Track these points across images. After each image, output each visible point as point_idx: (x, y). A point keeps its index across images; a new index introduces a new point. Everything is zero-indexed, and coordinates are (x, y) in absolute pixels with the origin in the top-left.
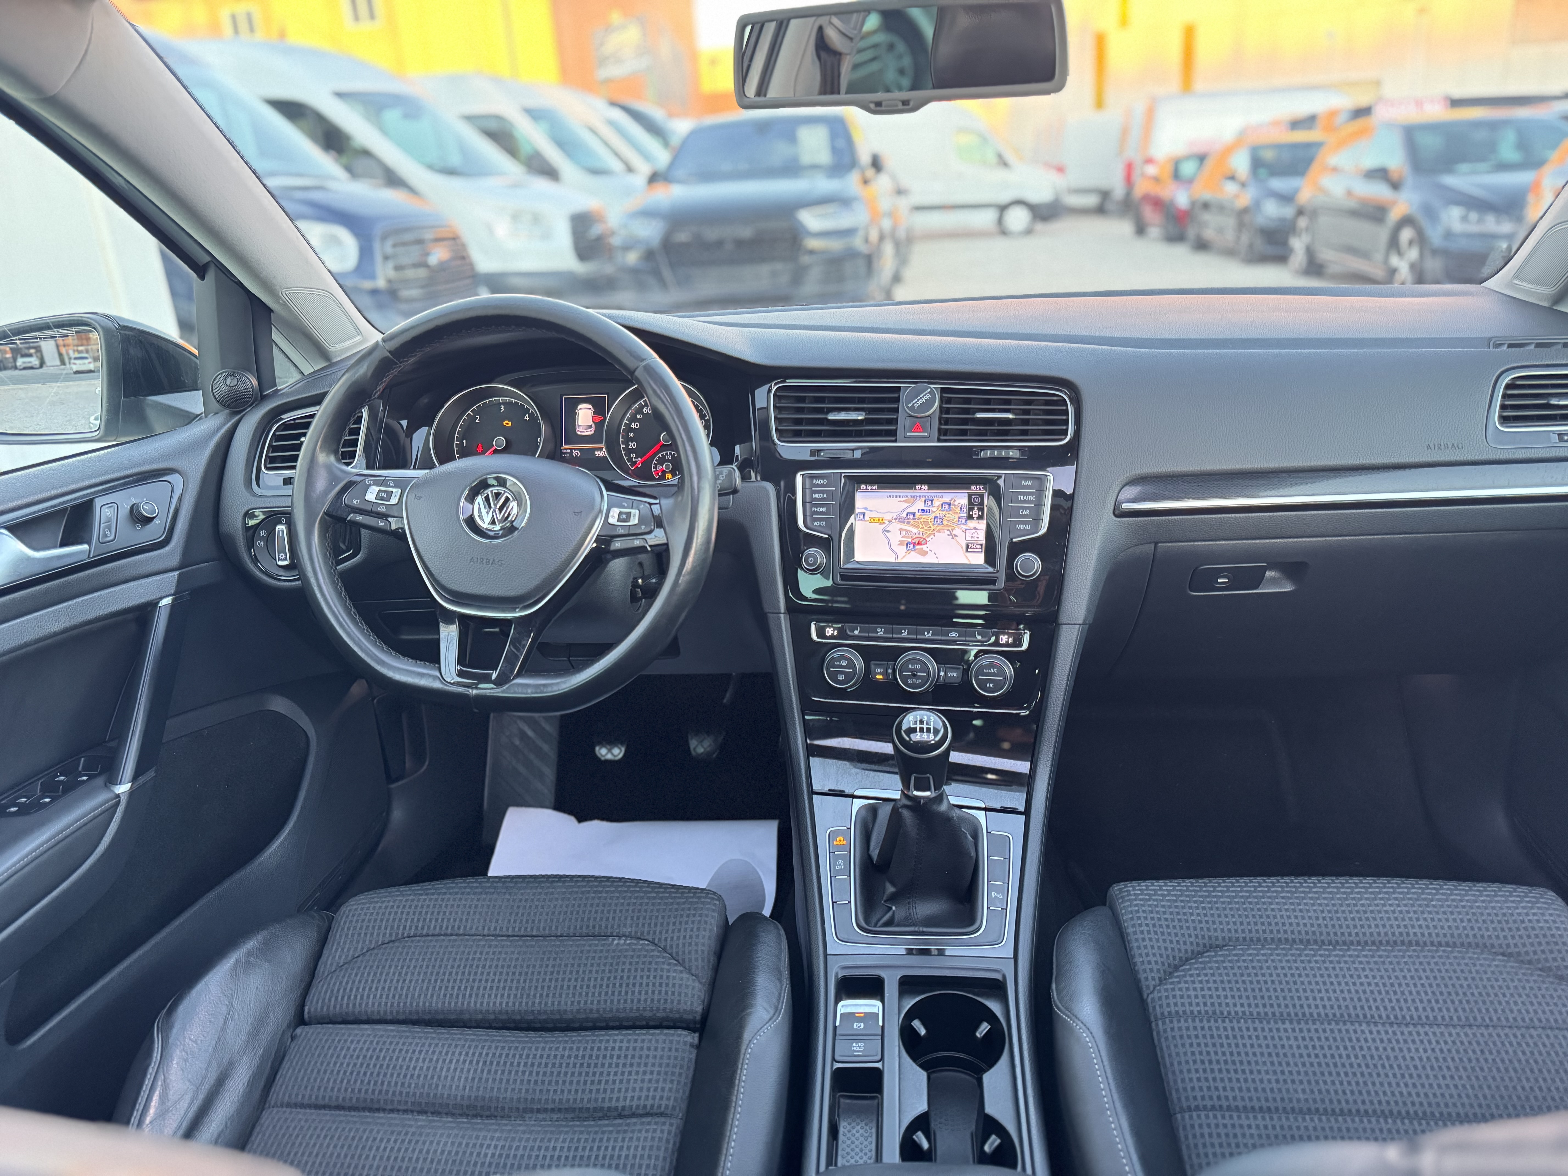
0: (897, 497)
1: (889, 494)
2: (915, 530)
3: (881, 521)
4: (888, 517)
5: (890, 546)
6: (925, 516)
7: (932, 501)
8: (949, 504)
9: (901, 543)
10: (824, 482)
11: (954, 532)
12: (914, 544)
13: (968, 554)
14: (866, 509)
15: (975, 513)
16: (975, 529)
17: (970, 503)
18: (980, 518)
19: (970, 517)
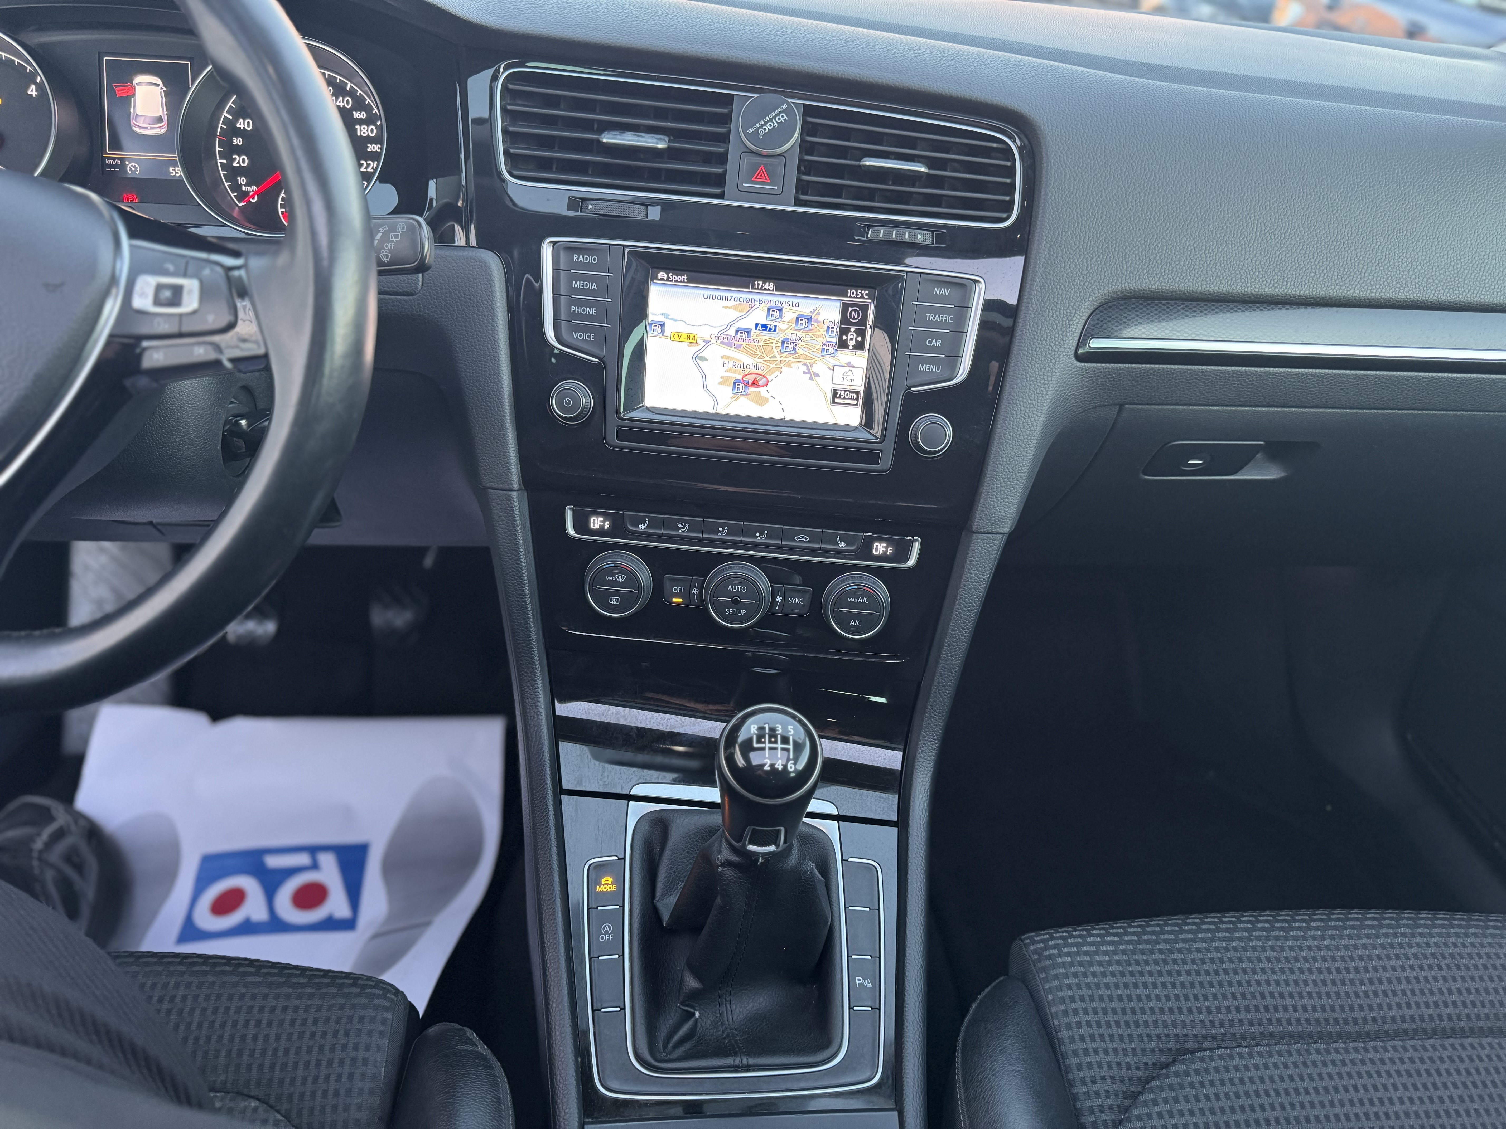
0: (721, 298)
1: (707, 293)
2: (748, 360)
3: (692, 340)
4: (704, 333)
5: (705, 386)
6: (767, 335)
7: (780, 311)
8: (809, 319)
9: (724, 381)
10: (593, 259)
11: (815, 369)
12: (747, 385)
13: (835, 408)
14: (666, 316)
15: (852, 337)
16: (850, 365)
17: (845, 319)
18: (859, 346)
19: (843, 344)
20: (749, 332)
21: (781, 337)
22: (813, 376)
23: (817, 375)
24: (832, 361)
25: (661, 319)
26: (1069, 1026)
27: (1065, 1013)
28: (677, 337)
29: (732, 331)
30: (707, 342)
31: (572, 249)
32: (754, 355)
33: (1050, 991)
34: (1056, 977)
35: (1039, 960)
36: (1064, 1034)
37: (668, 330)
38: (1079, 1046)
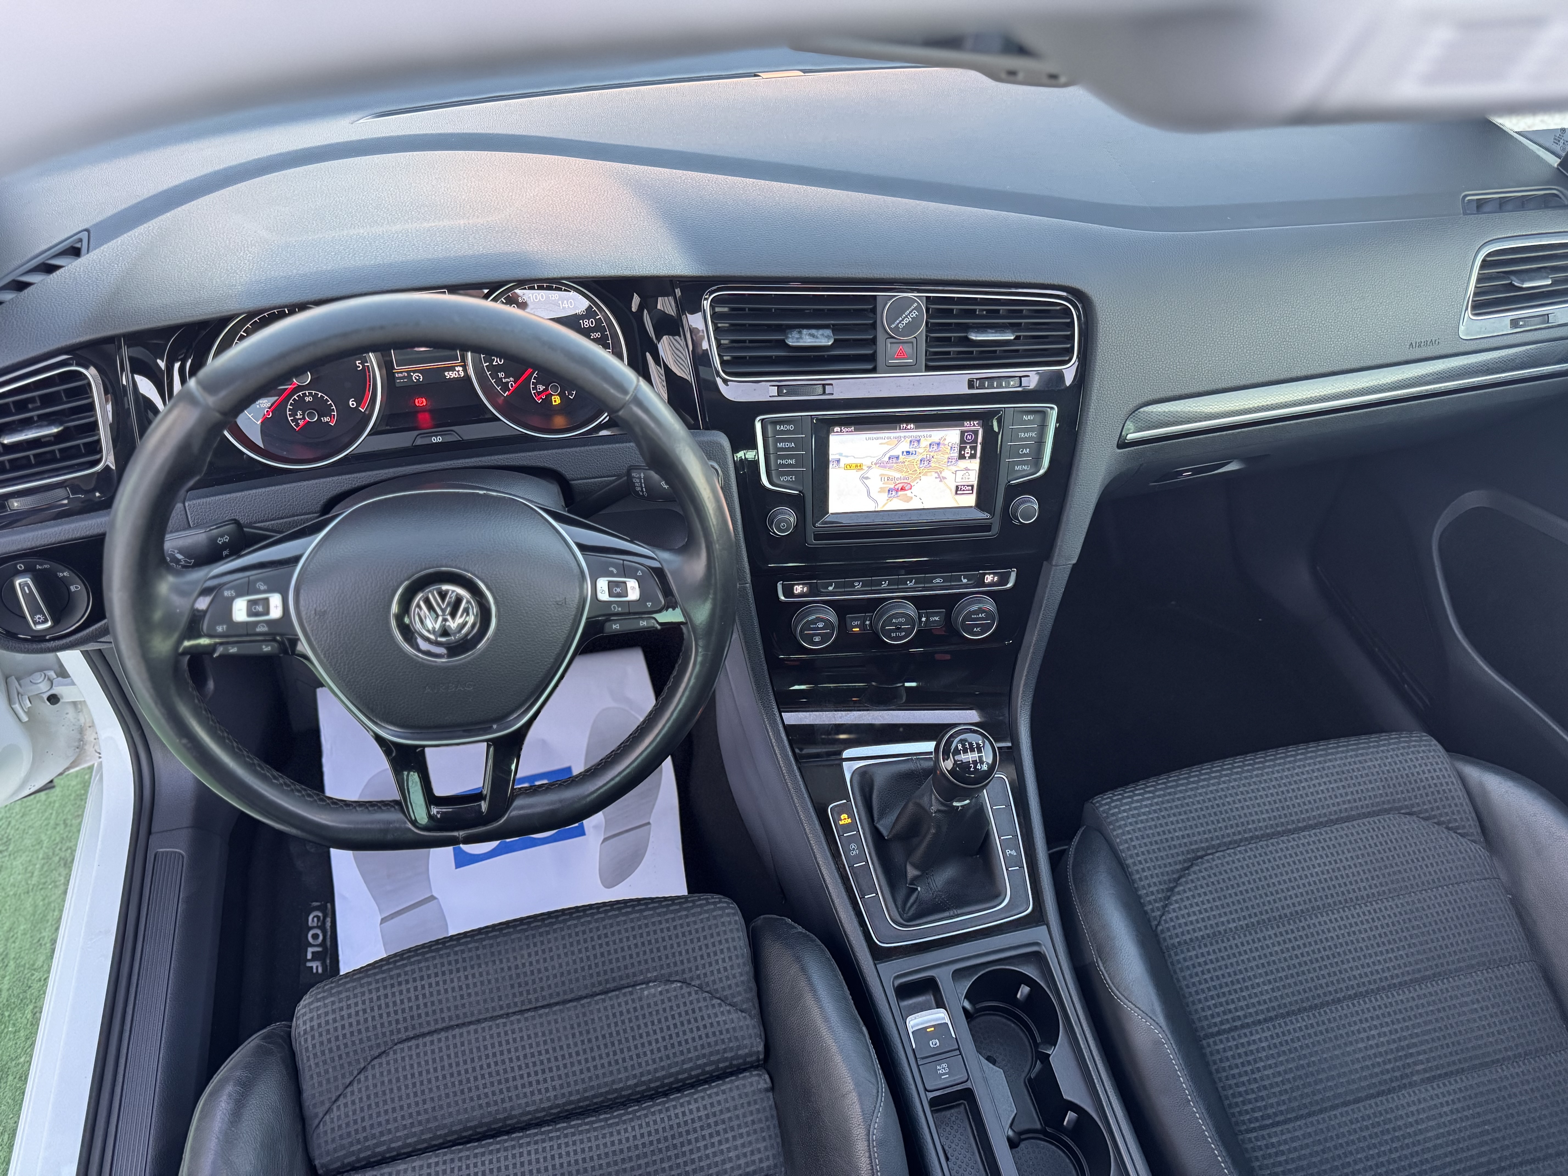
0: (877, 439)
2: (897, 475)
4: (867, 462)
5: (868, 495)
6: (910, 458)
7: (919, 441)
8: (938, 444)
9: (882, 490)
10: (791, 427)
11: (943, 474)
12: (897, 491)
13: (958, 497)
14: (841, 454)
15: (968, 451)
16: (967, 469)
17: (962, 441)
18: (973, 456)
19: (962, 457)
20: (898, 458)
21: (920, 457)
22: (942, 479)
23: (944, 478)
24: (954, 468)
25: (837, 457)
26: (1131, 856)
27: (1129, 849)
28: (848, 467)
29: (886, 459)
30: (869, 467)
31: (775, 422)
32: (902, 472)
33: (1117, 836)
34: (1120, 827)
35: (1107, 817)
36: (1129, 861)
37: (842, 464)
38: (1139, 867)
